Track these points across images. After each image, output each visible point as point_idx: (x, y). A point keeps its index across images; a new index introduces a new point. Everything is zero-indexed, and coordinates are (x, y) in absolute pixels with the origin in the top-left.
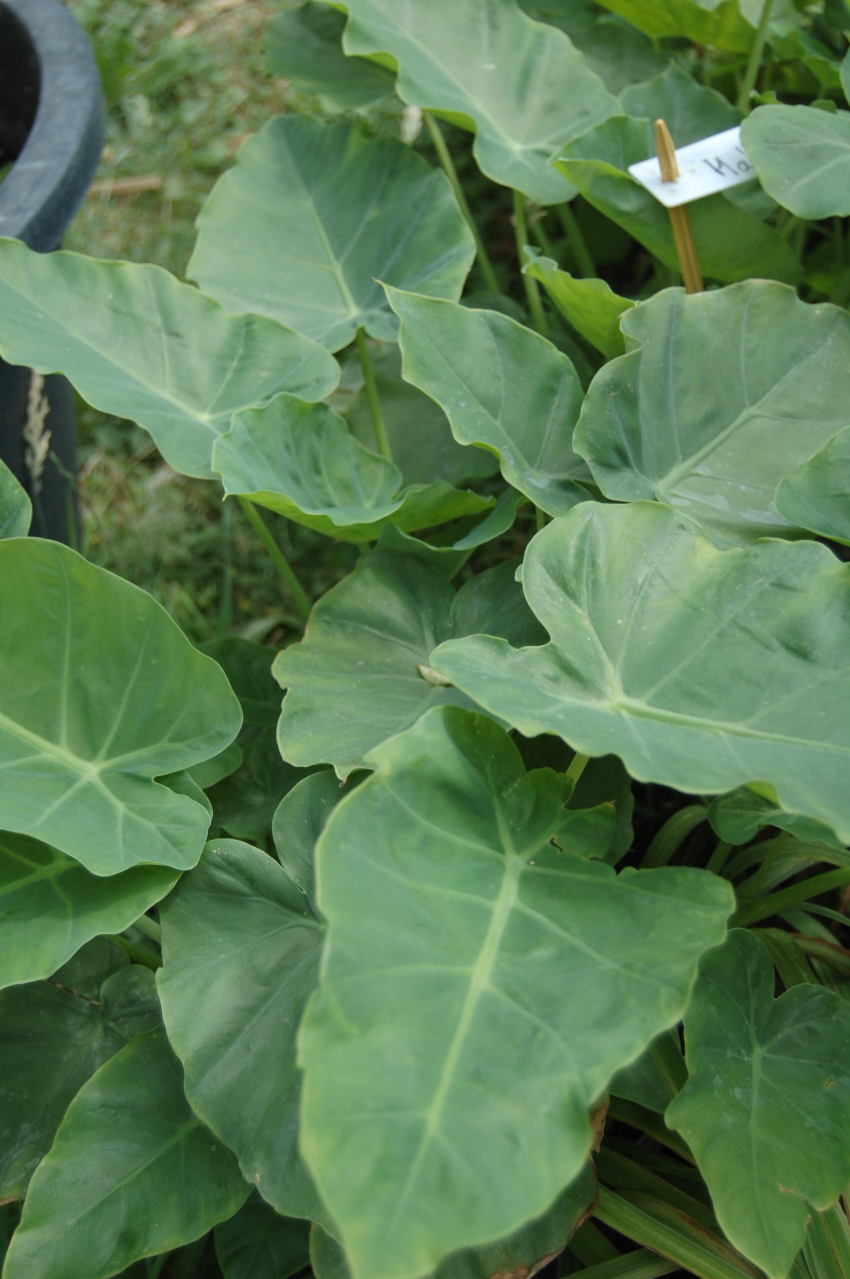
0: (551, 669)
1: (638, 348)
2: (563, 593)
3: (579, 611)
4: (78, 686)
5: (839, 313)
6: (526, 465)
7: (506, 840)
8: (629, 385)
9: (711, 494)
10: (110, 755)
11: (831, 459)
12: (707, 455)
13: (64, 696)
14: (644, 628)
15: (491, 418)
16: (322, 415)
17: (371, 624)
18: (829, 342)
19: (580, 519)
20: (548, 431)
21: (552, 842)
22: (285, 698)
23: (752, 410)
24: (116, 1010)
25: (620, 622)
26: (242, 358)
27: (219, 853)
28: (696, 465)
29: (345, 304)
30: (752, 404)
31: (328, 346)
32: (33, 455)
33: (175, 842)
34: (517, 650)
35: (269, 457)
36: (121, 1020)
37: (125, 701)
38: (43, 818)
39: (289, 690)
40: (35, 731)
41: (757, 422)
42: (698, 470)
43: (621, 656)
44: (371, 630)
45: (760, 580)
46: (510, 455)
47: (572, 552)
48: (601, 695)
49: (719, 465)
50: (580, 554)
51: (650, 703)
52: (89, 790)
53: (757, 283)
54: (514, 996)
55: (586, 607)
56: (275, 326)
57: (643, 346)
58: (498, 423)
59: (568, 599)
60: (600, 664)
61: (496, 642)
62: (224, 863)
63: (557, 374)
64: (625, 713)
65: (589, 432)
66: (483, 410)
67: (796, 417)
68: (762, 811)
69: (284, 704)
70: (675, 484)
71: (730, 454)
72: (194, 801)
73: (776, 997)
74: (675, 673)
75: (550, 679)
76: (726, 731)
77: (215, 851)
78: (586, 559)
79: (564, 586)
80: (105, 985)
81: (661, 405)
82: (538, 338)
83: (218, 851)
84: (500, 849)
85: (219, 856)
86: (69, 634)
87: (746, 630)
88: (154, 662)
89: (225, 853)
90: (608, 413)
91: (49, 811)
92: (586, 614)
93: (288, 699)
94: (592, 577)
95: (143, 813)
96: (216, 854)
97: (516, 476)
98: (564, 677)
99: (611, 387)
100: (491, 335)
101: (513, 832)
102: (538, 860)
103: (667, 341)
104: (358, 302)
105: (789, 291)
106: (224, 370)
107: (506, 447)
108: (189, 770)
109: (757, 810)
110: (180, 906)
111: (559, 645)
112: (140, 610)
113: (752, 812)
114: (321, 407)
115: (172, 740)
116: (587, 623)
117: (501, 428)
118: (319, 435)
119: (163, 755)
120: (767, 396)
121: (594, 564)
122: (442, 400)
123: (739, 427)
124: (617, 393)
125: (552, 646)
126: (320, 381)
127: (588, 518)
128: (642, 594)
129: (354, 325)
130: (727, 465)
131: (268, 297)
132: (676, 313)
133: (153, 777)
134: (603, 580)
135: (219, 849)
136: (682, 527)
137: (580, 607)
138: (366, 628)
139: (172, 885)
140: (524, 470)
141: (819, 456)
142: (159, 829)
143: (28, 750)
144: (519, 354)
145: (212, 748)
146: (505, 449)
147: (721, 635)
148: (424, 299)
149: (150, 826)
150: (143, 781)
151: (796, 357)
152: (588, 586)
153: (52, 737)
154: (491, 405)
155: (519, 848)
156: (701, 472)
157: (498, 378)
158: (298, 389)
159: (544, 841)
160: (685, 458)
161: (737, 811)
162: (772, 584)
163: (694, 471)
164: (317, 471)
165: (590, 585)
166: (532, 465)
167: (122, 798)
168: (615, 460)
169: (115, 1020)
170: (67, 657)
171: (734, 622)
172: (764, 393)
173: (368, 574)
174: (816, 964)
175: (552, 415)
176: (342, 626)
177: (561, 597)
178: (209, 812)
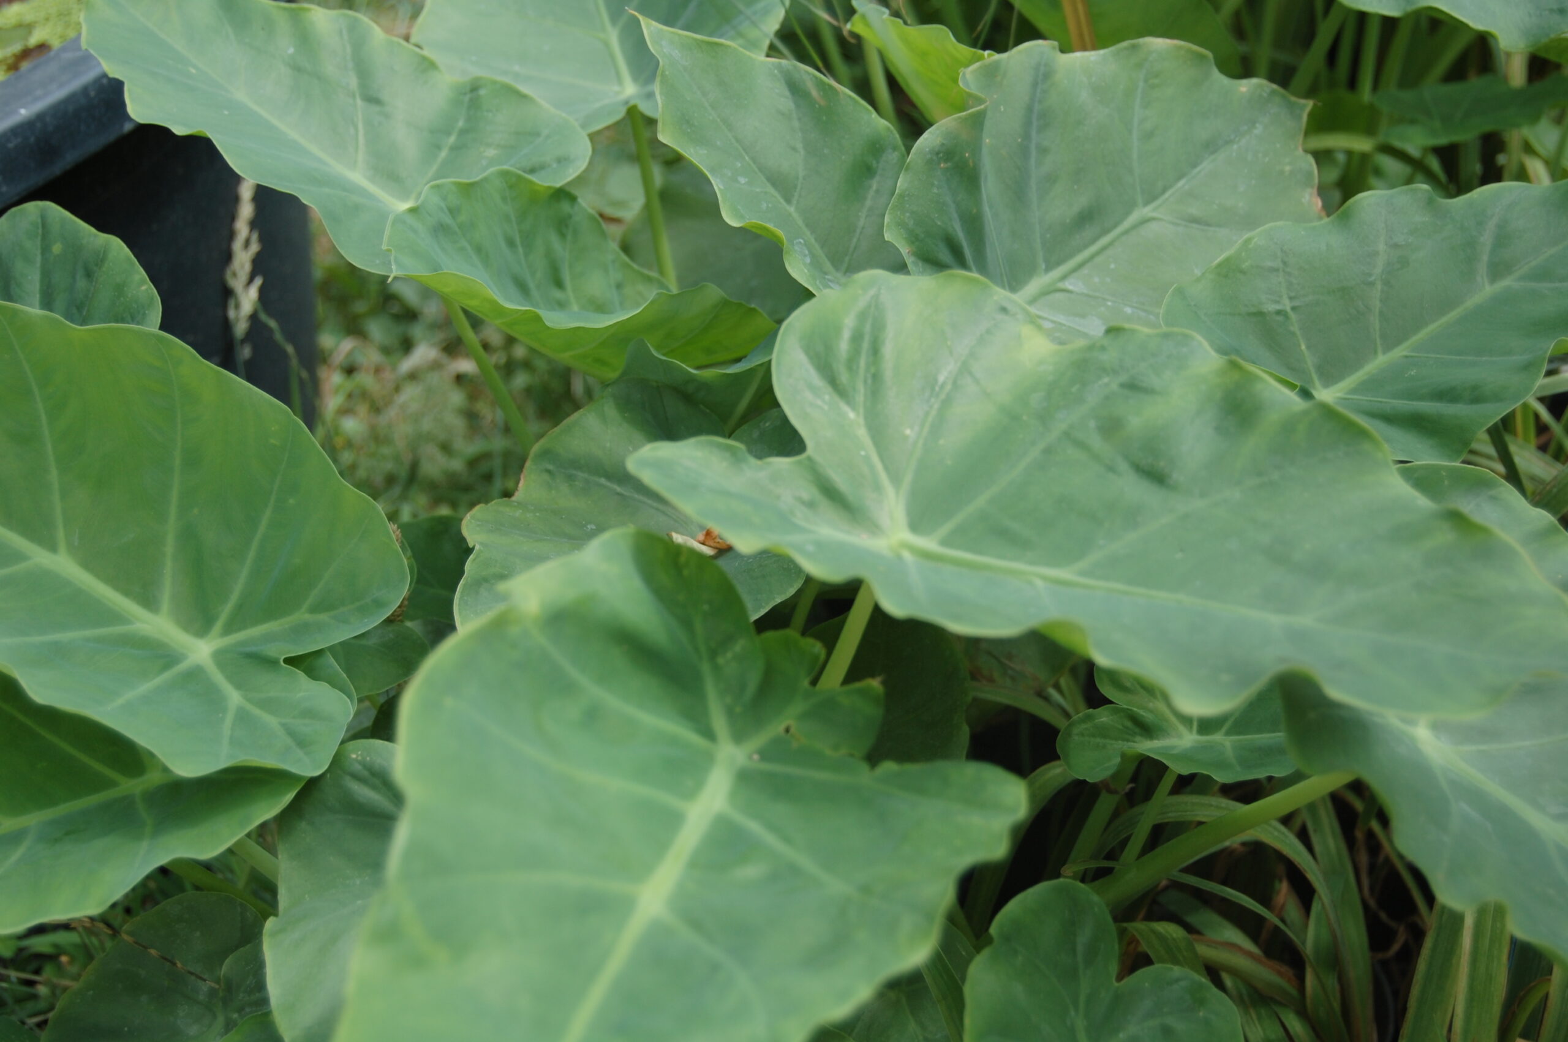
0: (809, 492)
1: (980, 105)
2: (829, 389)
3: (852, 415)
4: (188, 535)
5: (1273, 92)
6: (828, 266)
7: (719, 723)
8: (967, 155)
9: (1083, 316)
10: (228, 630)
11: (1245, 265)
12: (1080, 266)
13: (170, 547)
14: (941, 442)
15: (782, 201)
16: (565, 207)
17: (609, 477)
18: (1259, 130)
19: (860, 292)
20: (861, 222)
21: (787, 730)
22: (472, 557)
23: (1147, 211)
24: (241, 995)
25: (908, 432)
26: (463, 132)
27: (360, 758)
28: (1064, 278)
29: (619, 80)
30: (1147, 203)
31: (584, 126)
32: (237, 306)
33: (302, 742)
34: (759, 462)
35: (479, 249)
36: (248, 1010)
37: (252, 554)
38: (120, 701)
39: (477, 547)
40: (126, 593)
41: (1154, 226)
42: (1067, 285)
43: (908, 479)
44: (609, 484)
45: (1106, 380)
46: (807, 252)
47: (846, 335)
48: (875, 528)
49: (1096, 280)
50: (857, 338)
51: (945, 542)
52: (195, 674)
53: (1158, 44)
54: (696, 925)
55: (861, 411)
56: (511, 92)
57: (988, 103)
58: (792, 209)
59: (836, 398)
60: (878, 488)
61: (729, 448)
62: (366, 773)
63: (876, 148)
64: (907, 555)
65: (908, 214)
66: (771, 190)
67: (1208, 224)
68: (1134, 742)
69: (468, 566)
70: (1033, 301)
71: (1112, 266)
72: (335, 689)
73: (1120, 978)
74: (980, 502)
75: (803, 503)
76: (1044, 578)
77: (354, 756)
78: (866, 345)
79: (833, 381)
80: (228, 962)
81: (1018, 193)
82: (850, 97)
83: (358, 756)
84: (709, 734)
85: (360, 763)
86: (178, 462)
87: (1080, 445)
88: (291, 501)
89: (368, 759)
90: (935, 191)
91: (130, 695)
92: (861, 421)
93: (474, 560)
94: (873, 370)
95: (266, 704)
96: (356, 760)
97: (806, 271)
98: (824, 503)
99: (941, 155)
100: (787, 93)
101: (730, 713)
102: (765, 754)
103: (1030, 109)
104: (635, 79)
105: (1202, 57)
106: (439, 147)
107: (802, 241)
108: (331, 649)
109: (1128, 740)
110: (305, 832)
111: (818, 458)
112: (273, 429)
113: (1120, 742)
114: (562, 194)
115: (313, 610)
116: (862, 432)
117: (795, 215)
118: (562, 235)
119: (299, 631)
120: (1167, 195)
121: (875, 351)
122: (713, 170)
123: (1126, 232)
124: (949, 164)
125: (809, 459)
126: (563, 161)
127: (872, 292)
128: (943, 396)
129: (627, 102)
130: (1108, 280)
131: (517, 68)
132: (1043, 75)
133: (283, 657)
134: (888, 373)
135: (359, 753)
136: (1004, 310)
137: (854, 408)
138: (603, 481)
139: (289, 797)
140: (826, 273)
141: (1227, 260)
142: (283, 725)
143: (115, 617)
144: (824, 118)
145: (366, 620)
146: (800, 242)
147: (1048, 451)
148: (696, 40)
149: (271, 721)
150: (269, 663)
151: (1211, 146)
152: (865, 382)
153: (149, 602)
154: (782, 184)
155: (739, 737)
156: (1071, 287)
157: (794, 149)
158: (532, 171)
159: (776, 729)
160: (1048, 269)
161: (1098, 740)
162: (1123, 386)
163: (1061, 285)
164: (559, 284)
165: (869, 381)
166: (837, 269)
167: (238, 686)
168: (945, 255)
169: (240, 1010)
170: (174, 495)
171: (1067, 435)
172: (1164, 190)
173: (610, 410)
174: (1228, 981)
175: (868, 203)
176: (570, 478)
177: (828, 394)
178: (352, 704)
